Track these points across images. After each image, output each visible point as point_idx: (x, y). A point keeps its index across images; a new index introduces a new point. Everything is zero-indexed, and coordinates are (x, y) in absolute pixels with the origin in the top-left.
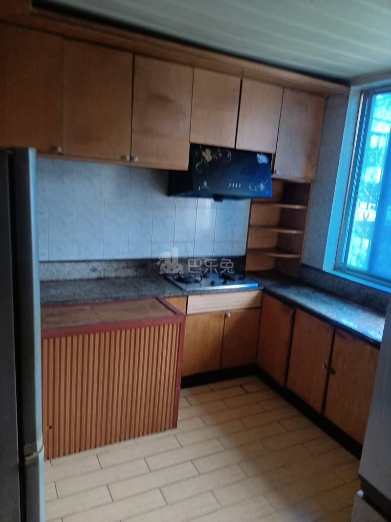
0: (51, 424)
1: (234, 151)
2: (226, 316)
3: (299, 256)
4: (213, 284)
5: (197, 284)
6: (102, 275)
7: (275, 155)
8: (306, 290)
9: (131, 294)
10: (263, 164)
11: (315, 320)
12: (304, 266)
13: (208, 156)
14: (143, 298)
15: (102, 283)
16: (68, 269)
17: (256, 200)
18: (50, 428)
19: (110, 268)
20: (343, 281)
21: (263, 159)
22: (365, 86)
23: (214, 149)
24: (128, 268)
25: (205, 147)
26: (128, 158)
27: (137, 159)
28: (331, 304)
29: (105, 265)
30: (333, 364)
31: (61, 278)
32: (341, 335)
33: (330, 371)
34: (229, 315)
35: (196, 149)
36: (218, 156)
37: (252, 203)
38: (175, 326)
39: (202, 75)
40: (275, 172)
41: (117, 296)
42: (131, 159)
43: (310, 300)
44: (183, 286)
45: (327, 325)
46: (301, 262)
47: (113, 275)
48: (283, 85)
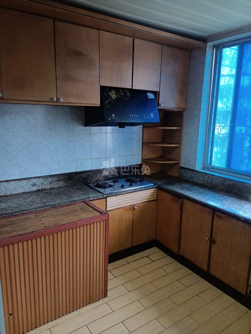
0: (11, 312)
1: (131, 90)
2: (134, 209)
3: (178, 162)
4: (122, 187)
5: (111, 188)
6: (40, 188)
7: (159, 92)
8: (186, 186)
9: (65, 200)
10: (152, 99)
11: (198, 206)
12: (182, 168)
13: (113, 95)
14: (74, 203)
15: (42, 194)
16: (14, 186)
17: (146, 125)
18: (11, 315)
19: (46, 182)
20: (211, 177)
21: (151, 96)
22: (216, 42)
23: (117, 89)
24: (59, 181)
25: (111, 88)
26: (55, 99)
27: (62, 100)
28: (206, 194)
29: (42, 180)
30: (214, 236)
31: (8, 193)
32: (219, 216)
33: (212, 241)
34: (136, 208)
35: (105, 90)
36: (120, 95)
37: (144, 127)
38: (102, 222)
39: (106, 35)
40: (160, 104)
41: (54, 203)
42: (58, 100)
43: (192, 193)
44: (102, 190)
45: (208, 210)
46: (180, 166)
47: (49, 187)
48: (162, 43)
